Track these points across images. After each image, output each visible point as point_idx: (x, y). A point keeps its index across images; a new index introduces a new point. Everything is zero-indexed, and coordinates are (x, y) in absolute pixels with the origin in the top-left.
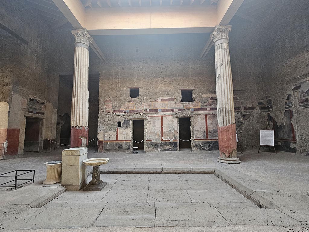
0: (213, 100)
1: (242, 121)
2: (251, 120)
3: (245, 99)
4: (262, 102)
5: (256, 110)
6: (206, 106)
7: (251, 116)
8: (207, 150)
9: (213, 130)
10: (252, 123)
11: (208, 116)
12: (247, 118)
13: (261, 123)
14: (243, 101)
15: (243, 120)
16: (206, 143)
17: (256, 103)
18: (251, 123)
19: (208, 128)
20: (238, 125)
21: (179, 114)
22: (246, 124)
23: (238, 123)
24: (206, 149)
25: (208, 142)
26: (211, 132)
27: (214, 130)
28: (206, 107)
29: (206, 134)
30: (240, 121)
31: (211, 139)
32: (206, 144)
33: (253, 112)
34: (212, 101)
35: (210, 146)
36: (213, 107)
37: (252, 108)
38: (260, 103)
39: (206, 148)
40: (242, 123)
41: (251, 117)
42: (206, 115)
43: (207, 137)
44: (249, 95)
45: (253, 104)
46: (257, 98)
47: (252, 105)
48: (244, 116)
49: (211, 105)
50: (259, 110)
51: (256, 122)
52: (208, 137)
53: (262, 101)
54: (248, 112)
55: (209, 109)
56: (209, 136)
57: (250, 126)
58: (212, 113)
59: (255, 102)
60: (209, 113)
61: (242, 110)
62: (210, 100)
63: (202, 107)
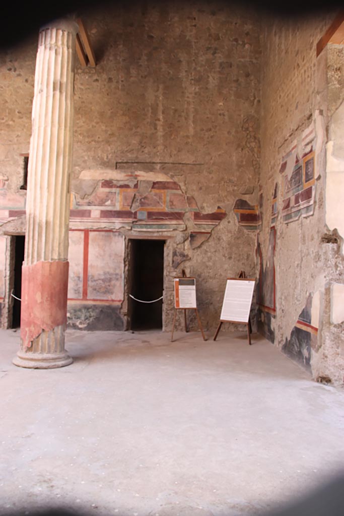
0: (111, 187)
1: (186, 253)
2: (213, 250)
3: (201, 189)
4: (246, 201)
5: (229, 222)
6: (89, 204)
7: (211, 239)
8: (81, 329)
9: (102, 273)
10: (213, 258)
11: (91, 234)
12: (199, 244)
13: (239, 261)
14: (196, 194)
15: (189, 249)
16: (80, 310)
17: (229, 204)
18: (210, 259)
19: (89, 269)
20: (173, 261)
21: (12, 224)
22: (197, 260)
23: (173, 257)
24: (80, 326)
25: (87, 308)
26: (96, 278)
27: (105, 274)
28: (89, 208)
29: (81, 285)
30: (182, 250)
31: (94, 300)
32: (79, 313)
33: (219, 227)
34: (107, 190)
35: (90, 317)
36: (109, 208)
37: (218, 217)
38: (241, 204)
39: (81, 323)
40: (184, 256)
41: (211, 243)
42: (86, 232)
43: (85, 293)
44: (212, 178)
45: (220, 205)
46: (236, 188)
47: (219, 208)
48: (193, 236)
49: (102, 203)
50: (237, 224)
51: (224, 256)
52: (86, 294)
53: (247, 198)
54: (206, 226)
55: (96, 211)
56: (89, 290)
57: (207, 267)
58: (103, 225)
59: (228, 200)
60: (96, 226)
61: (188, 220)
62: (102, 187)
63: (77, 206)
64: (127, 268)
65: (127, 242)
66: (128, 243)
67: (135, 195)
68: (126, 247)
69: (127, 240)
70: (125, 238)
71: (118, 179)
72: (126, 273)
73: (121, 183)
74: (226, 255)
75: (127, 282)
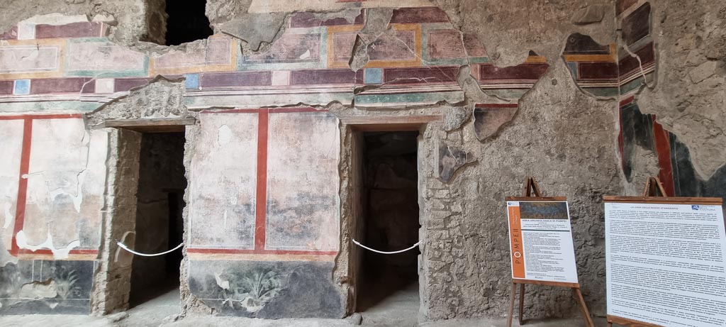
0: (309, 24)
1: (466, 148)
2: (523, 141)
3: (490, 19)
4: (589, 37)
5: (554, 83)
6: (268, 60)
7: (519, 119)
8: (251, 315)
9: (294, 194)
10: (525, 159)
11: (273, 119)
12: (494, 129)
13: (581, 162)
14: (481, 30)
15: (471, 141)
16: (250, 275)
17: (553, 44)
18: (518, 160)
19: (269, 188)
20: (441, 167)
21: (120, 105)
22: (491, 164)
23: (441, 157)
24: (250, 309)
25: (264, 270)
26: (282, 206)
27: (301, 196)
28: (267, 67)
29: (252, 220)
30: (458, 144)
31: (279, 252)
32: (249, 281)
33: (533, 94)
34: (303, 31)
35: (271, 288)
36: (309, 66)
37: (530, 72)
38: (579, 43)
39: (251, 302)
40: (463, 155)
41: (520, 126)
42: (263, 114)
43: (260, 237)
45: (536, 48)
46: (563, 14)
47: (532, 53)
48: (480, 114)
49: (293, 56)
50: (573, 86)
51: (548, 153)
52: (263, 240)
53: (589, 30)
54: (507, 92)
55: (281, 73)
56: (269, 231)
57: (514, 177)
58: (296, 100)
59: (549, 39)
60: (282, 101)
61: (469, 82)
62: (293, 26)
63: (245, 65)
64: (345, 183)
65: (344, 132)
66: (347, 133)
67: (358, 37)
68: (344, 142)
69: (344, 128)
70: (340, 125)
71: (325, 8)
72: (345, 193)
73: (330, 16)
74: (553, 151)
75: (346, 213)
